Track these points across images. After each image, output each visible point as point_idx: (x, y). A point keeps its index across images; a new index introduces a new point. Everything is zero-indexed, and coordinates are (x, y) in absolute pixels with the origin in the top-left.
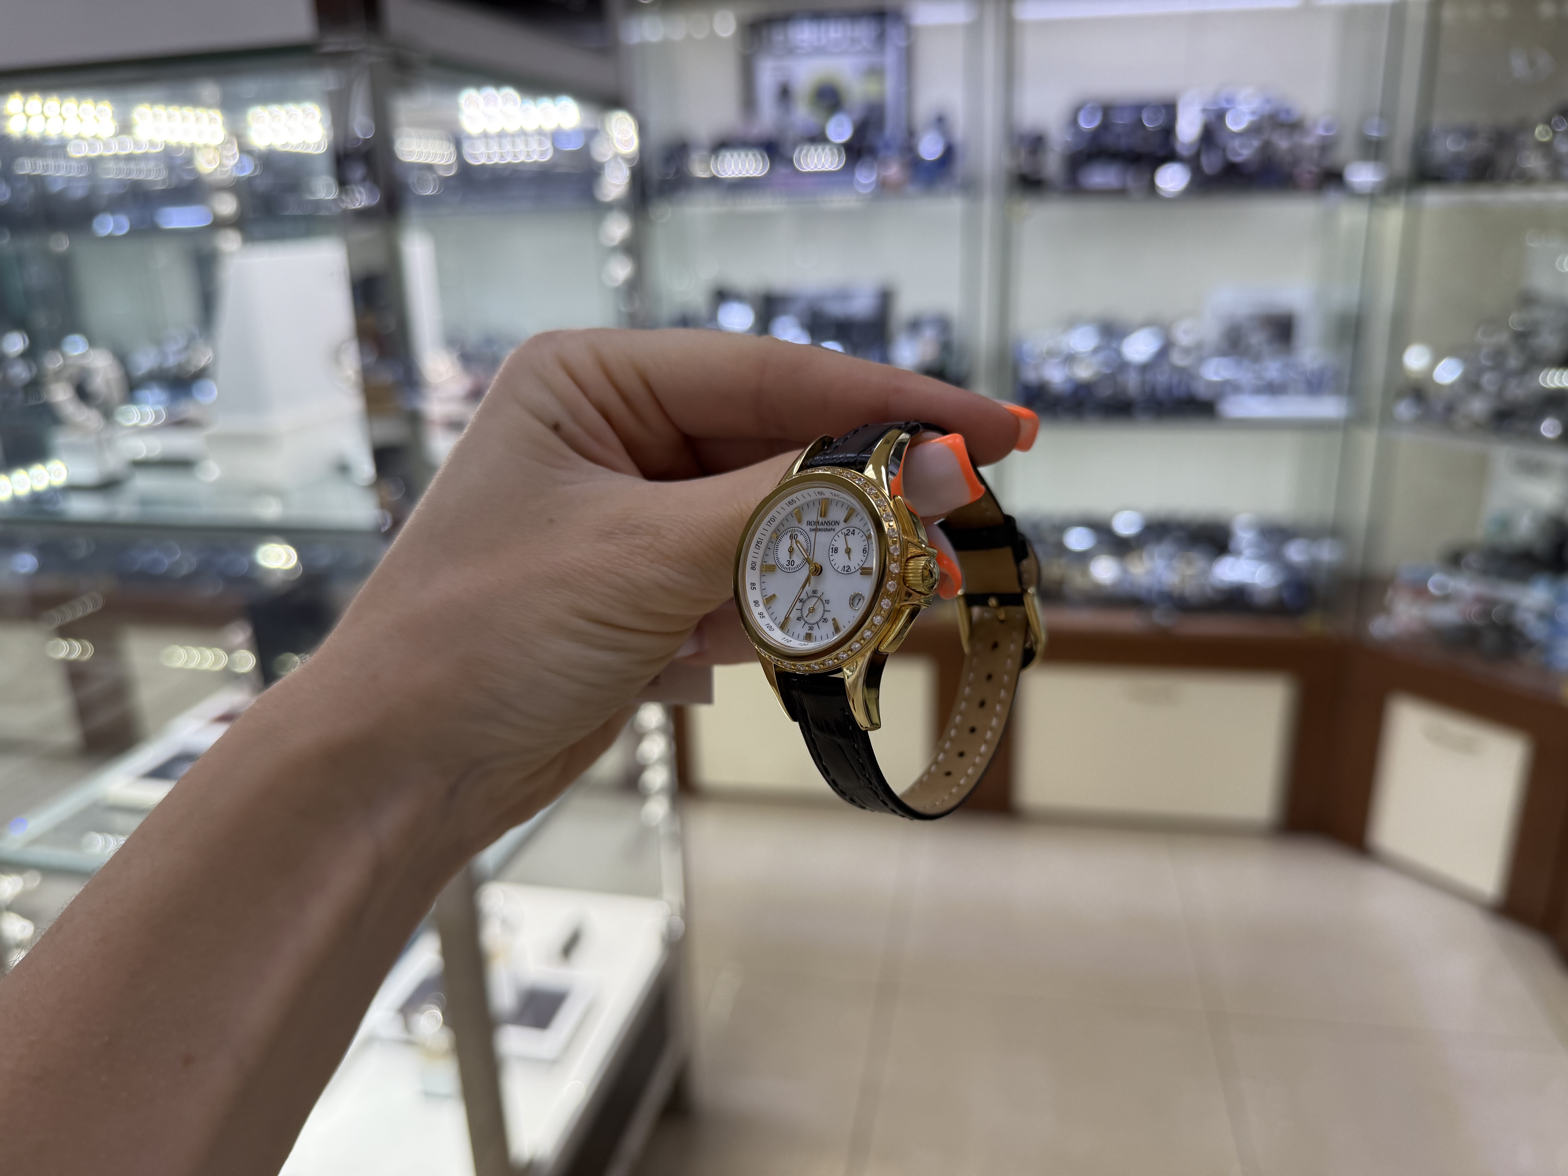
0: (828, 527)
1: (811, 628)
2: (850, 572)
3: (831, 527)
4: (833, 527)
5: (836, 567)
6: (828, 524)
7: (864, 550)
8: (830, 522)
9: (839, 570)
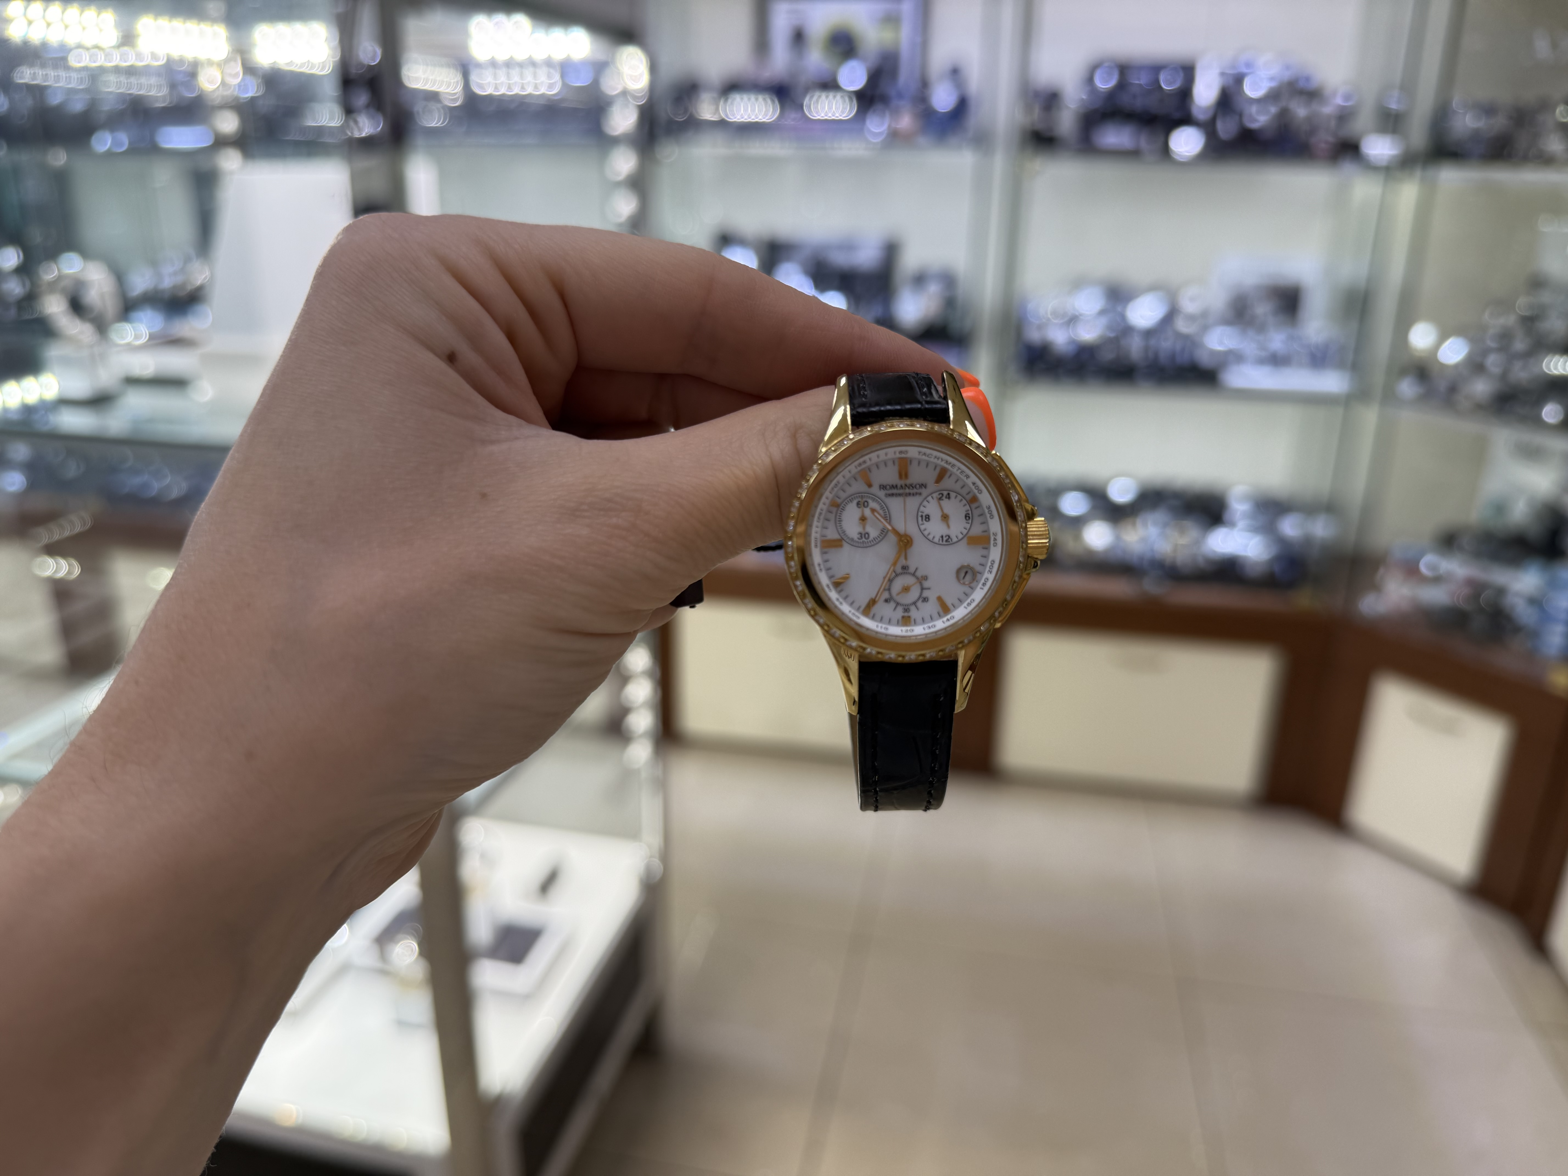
0: (912, 491)
1: (906, 610)
2: (951, 542)
3: (915, 491)
4: (918, 491)
5: (931, 537)
6: (911, 488)
7: (966, 517)
8: (914, 486)
9: (936, 540)
